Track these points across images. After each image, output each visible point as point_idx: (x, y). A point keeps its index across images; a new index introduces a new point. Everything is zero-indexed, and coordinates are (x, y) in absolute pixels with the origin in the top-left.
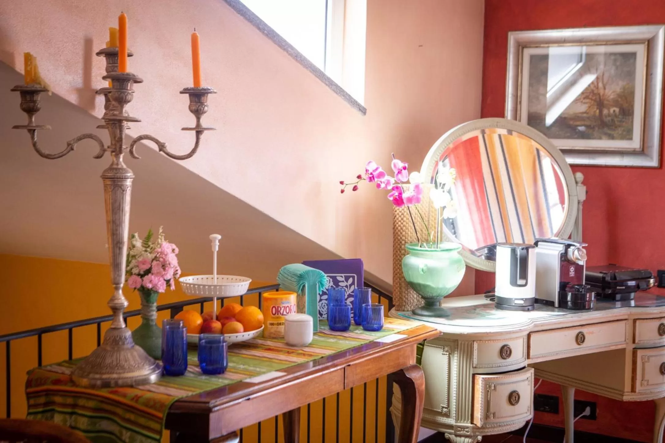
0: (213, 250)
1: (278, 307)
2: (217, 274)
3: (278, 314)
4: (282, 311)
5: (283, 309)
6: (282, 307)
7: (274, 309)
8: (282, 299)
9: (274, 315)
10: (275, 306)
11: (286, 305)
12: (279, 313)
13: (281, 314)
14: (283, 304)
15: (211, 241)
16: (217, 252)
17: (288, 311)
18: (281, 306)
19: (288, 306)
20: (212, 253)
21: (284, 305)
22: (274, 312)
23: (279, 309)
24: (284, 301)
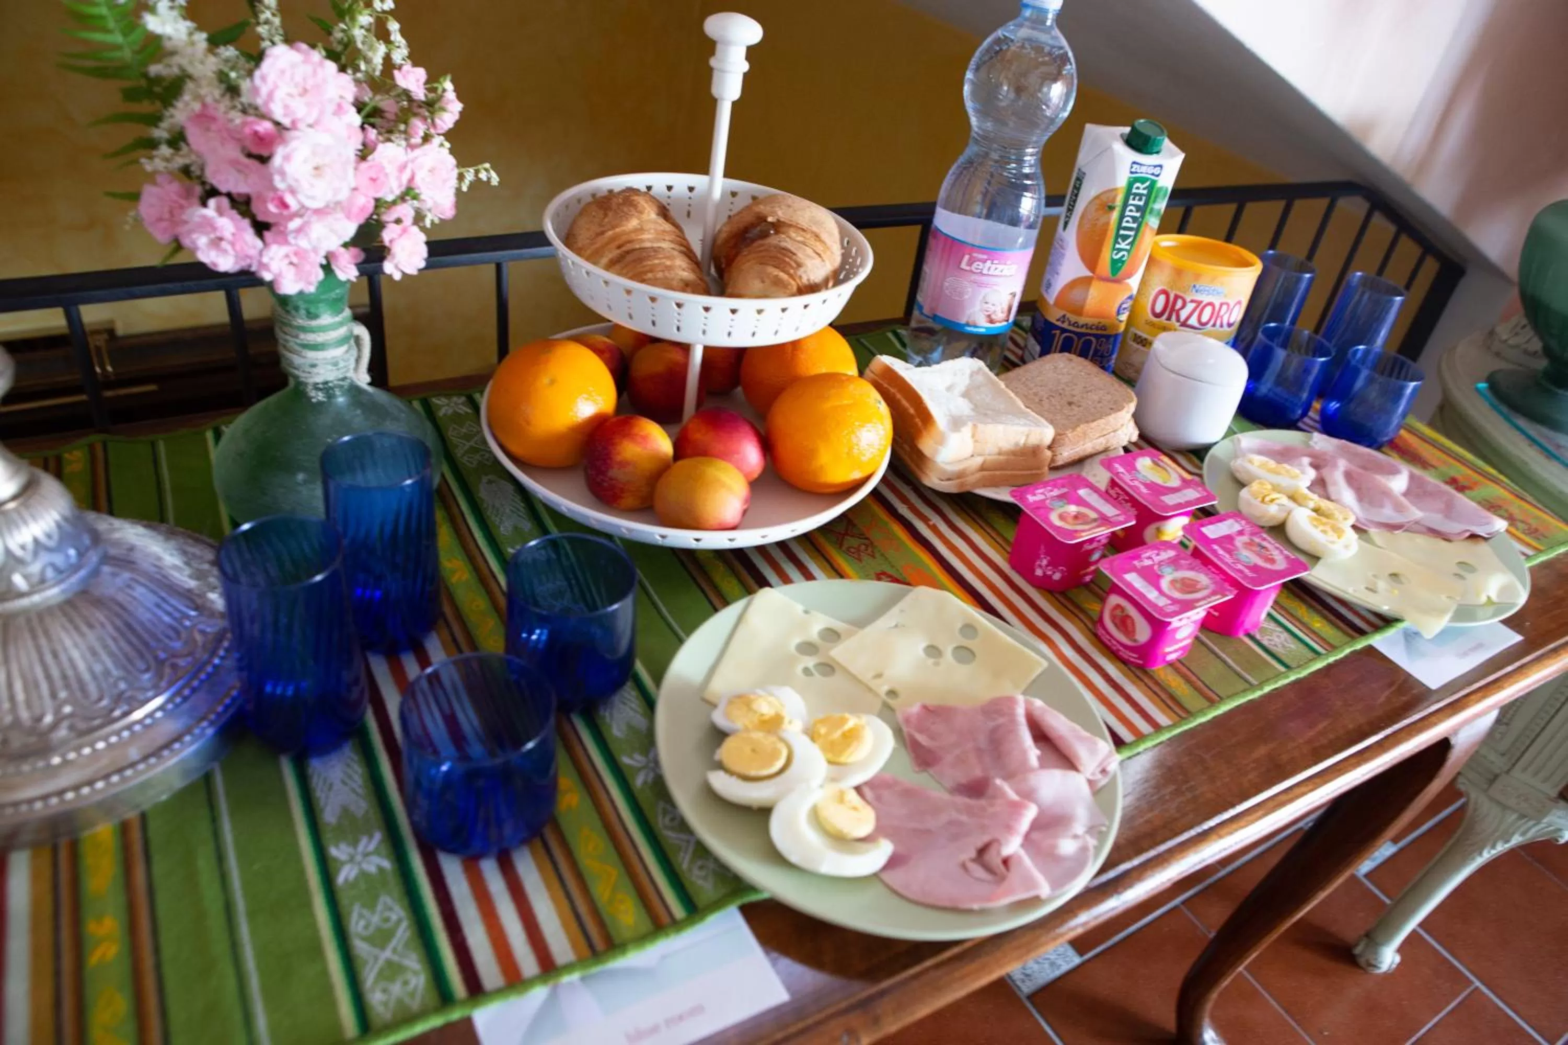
0: (715, 91)
1: (1177, 297)
2: (727, 174)
3: (1169, 319)
4: (1184, 314)
5: (1190, 307)
6: (1192, 301)
7: (1162, 298)
8: (1197, 276)
9: (1158, 316)
10: (1169, 290)
11: (1206, 299)
12: (1174, 317)
13: (1178, 320)
14: (1197, 291)
15: (709, 47)
16: (734, 104)
17: (1205, 319)
18: (1188, 299)
19: (1211, 304)
20: (712, 103)
21: (1199, 297)
22: (1159, 308)
23: (1179, 303)
24: (1201, 284)
